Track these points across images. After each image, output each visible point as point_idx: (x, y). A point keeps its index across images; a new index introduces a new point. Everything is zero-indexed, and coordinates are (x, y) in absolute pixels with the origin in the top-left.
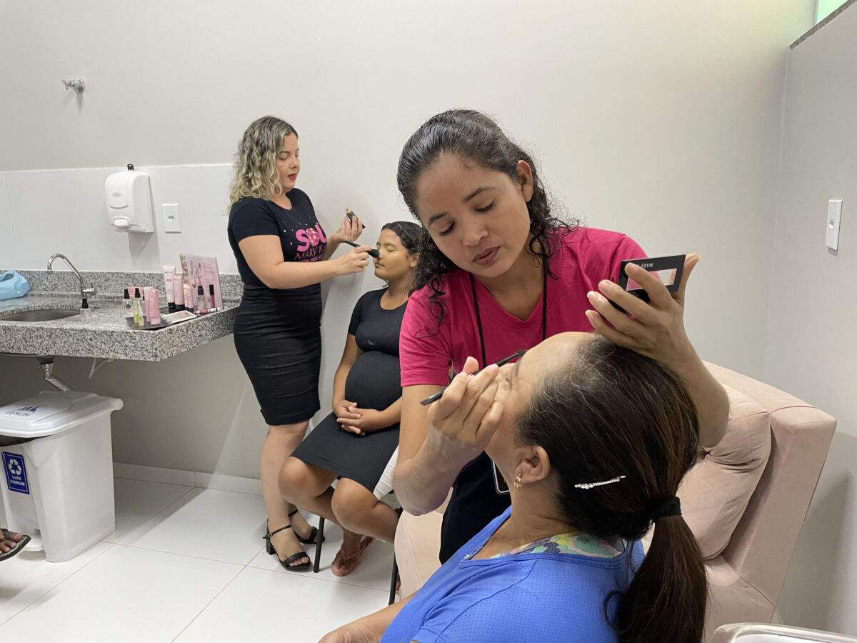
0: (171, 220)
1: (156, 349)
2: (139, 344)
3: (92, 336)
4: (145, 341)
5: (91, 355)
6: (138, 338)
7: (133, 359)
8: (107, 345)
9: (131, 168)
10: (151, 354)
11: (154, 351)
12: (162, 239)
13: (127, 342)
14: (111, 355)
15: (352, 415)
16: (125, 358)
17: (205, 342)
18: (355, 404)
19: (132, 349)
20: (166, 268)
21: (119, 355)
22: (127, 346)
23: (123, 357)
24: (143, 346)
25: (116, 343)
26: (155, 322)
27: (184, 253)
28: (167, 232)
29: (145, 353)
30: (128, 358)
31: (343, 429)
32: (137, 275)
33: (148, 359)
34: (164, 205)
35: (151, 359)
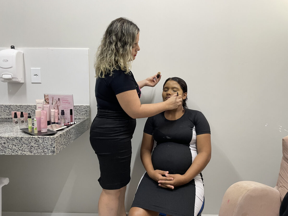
0: (35, 76)
1: (54, 148)
2: (42, 145)
3: (5, 141)
4: (46, 142)
5: (4, 153)
6: (41, 141)
7: (36, 154)
8: (17, 146)
9: (13, 47)
10: (50, 151)
11: (53, 149)
12: (29, 86)
13: (32, 144)
14: (19, 153)
15: (168, 178)
16: (30, 154)
17: (72, 141)
18: (168, 172)
19: (36, 148)
20: (38, 101)
21: (25, 153)
22: (32, 147)
23: (28, 153)
24: (45, 146)
25: (24, 145)
26: (44, 131)
27: (46, 93)
28: (32, 83)
29: (46, 150)
30: (32, 154)
31: (160, 186)
32: (12, 106)
33: (47, 154)
34: (31, 68)
35: (50, 154)
